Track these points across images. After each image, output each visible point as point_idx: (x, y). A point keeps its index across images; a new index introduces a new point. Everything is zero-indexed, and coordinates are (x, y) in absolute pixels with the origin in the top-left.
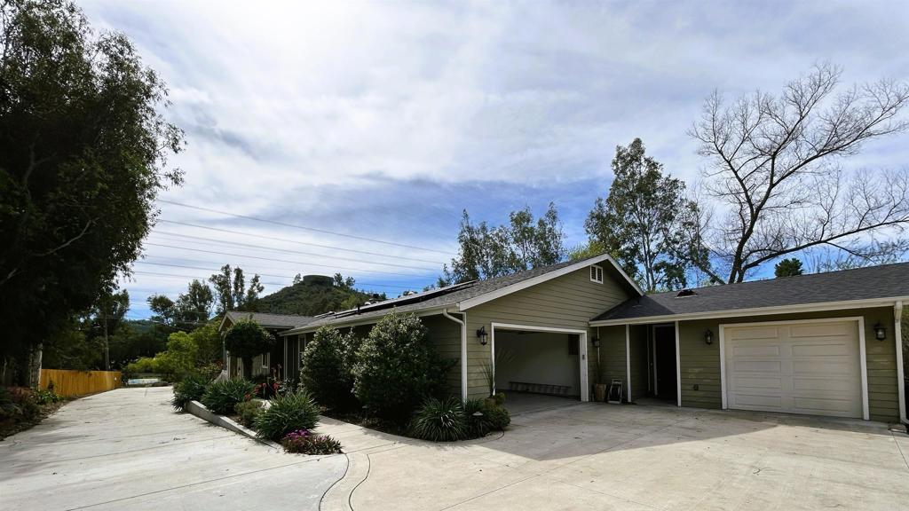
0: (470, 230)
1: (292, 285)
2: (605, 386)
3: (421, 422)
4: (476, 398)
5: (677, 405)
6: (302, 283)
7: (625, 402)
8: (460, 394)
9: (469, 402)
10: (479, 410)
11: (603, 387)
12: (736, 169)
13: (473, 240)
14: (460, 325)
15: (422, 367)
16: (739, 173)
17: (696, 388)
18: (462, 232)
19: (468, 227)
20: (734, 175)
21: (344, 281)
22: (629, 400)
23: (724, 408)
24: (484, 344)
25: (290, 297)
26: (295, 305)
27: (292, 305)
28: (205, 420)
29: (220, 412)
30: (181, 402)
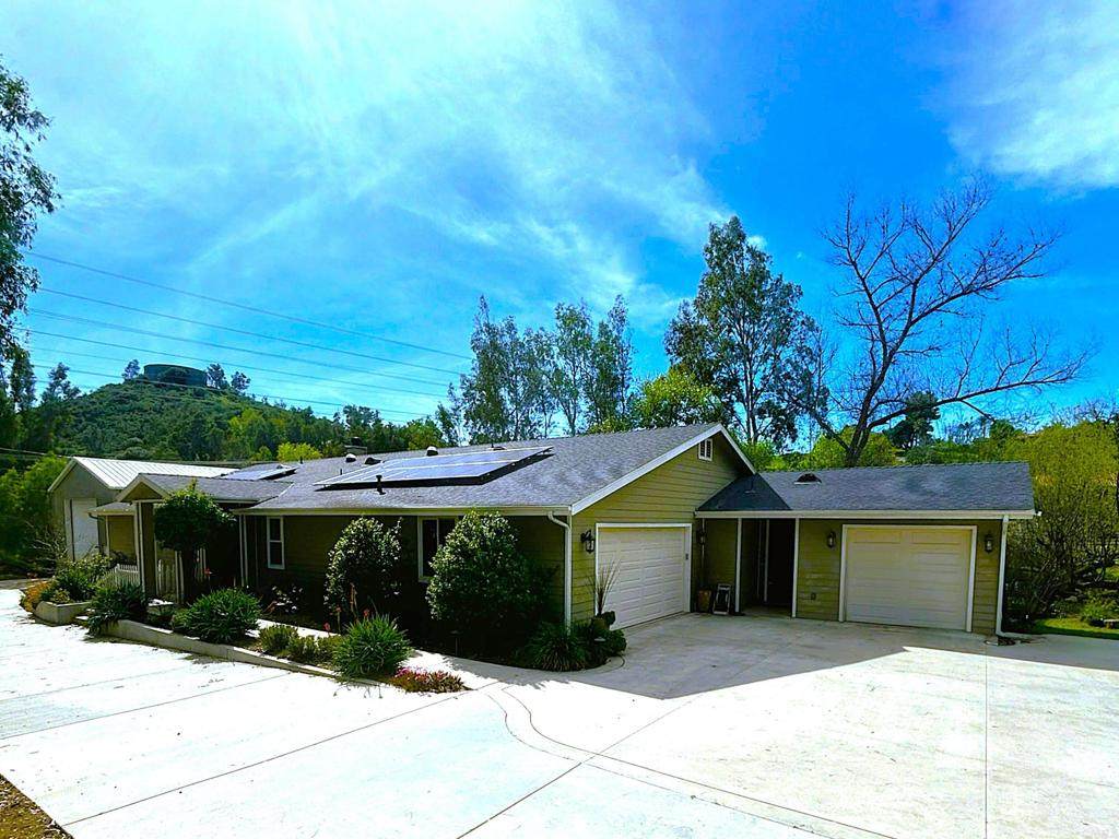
0: (490, 330)
1: (121, 381)
2: (711, 592)
5: (791, 616)
6: (144, 380)
7: (732, 613)
11: (707, 594)
12: (870, 292)
13: (494, 346)
14: (564, 528)
16: (874, 298)
17: (813, 597)
18: (478, 333)
19: (487, 325)
20: (867, 298)
21: (229, 379)
22: (737, 610)
23: (840, 619)
25: (119, 406)
26: (132, 420)
27: (125, 420)
28: (181, 651)
29: (222, 642)
30: (103, 621)
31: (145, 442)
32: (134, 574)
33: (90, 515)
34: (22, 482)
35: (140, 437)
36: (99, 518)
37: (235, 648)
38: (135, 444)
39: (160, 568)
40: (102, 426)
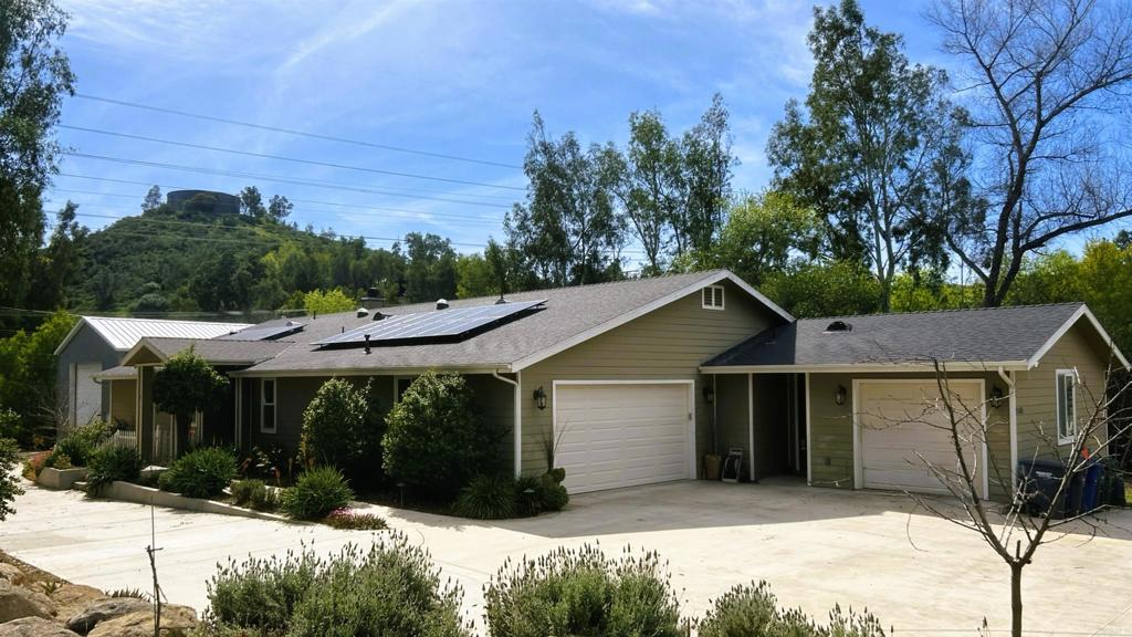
0: (546, 149)
1: (140, 213)
2: (720, 457)
3: (466, 500)
4: (529, 474)
5: (806, 483)
6: (166, 211)
7: (745, 480)
8: (512, 469)
9: (521, 479)
10: (531, 487)
11: (715, 460)
12: (998, 84)
13: (553, 168)
14: (513, 387)
15: (467, 437)
16: (1004, 91)
17: (828, 462)
18: (533, 155)
19: (543, 144)
20: (994, 93)
21: (266, 204)
22: (752, 478)
23: (856, 487)
24: (542, 408)
25: (136, 244)
26: (149, 261)
27: (142, 261)
28: (165, 506)
29: (200, 496)
30: (99, 483)
31: (163, 288)
32: (132, 439)
33: (95, 379)
34: (29, 345)
35: (158, 281)
36: (105, 383)
37: (210, 502)
38: (151, 290)
39: (157, 433)
40: (114, 269)
